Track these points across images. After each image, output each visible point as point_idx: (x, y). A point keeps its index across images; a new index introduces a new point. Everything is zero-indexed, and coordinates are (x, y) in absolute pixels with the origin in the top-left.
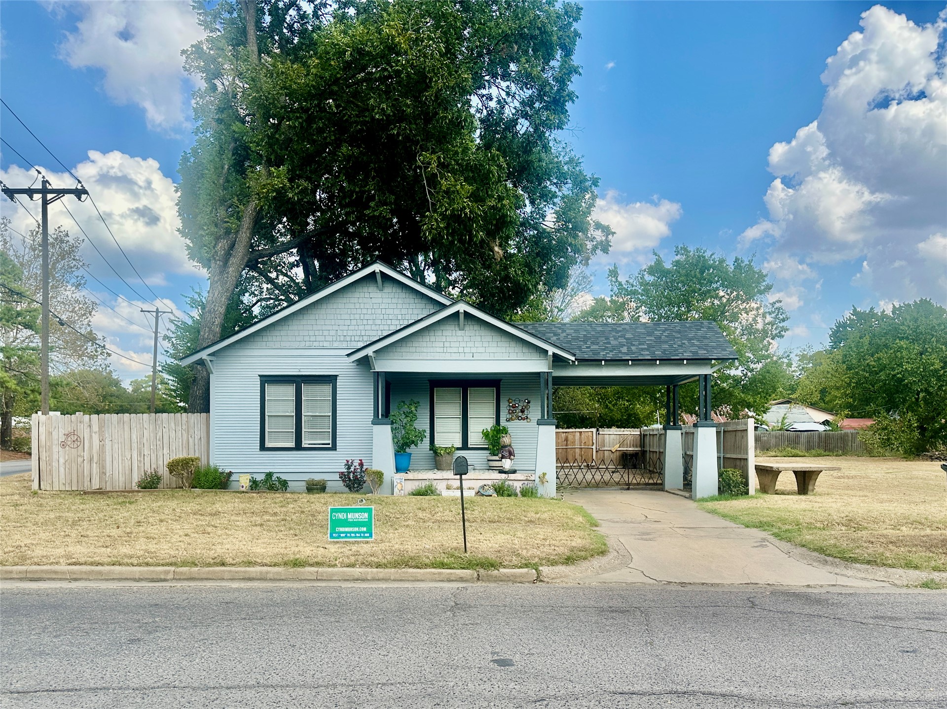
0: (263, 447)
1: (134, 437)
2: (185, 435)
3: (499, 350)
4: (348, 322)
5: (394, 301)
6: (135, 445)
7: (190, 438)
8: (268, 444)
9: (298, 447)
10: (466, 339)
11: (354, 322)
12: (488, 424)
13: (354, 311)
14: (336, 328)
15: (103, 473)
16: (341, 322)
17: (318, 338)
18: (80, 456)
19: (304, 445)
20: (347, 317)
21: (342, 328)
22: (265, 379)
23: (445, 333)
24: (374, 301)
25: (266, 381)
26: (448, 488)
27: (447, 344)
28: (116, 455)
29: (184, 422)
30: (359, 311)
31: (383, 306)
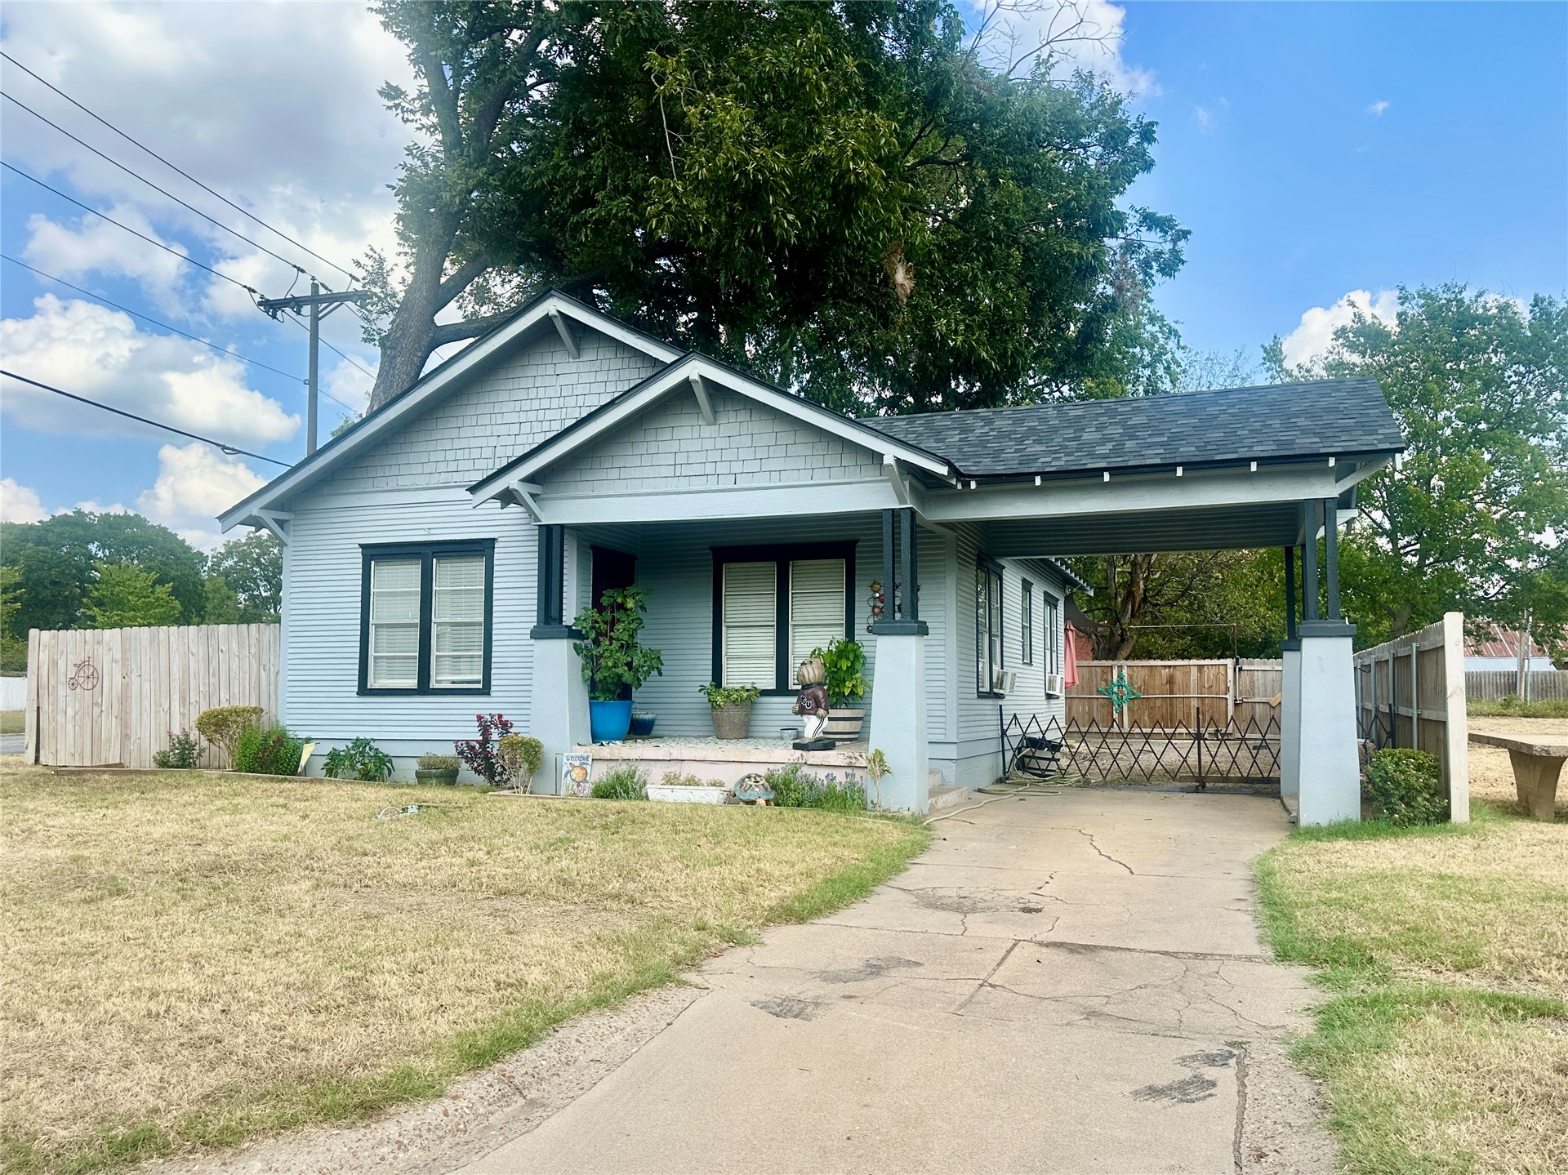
0: (364, 690)
1: (175, 669)
2: (255, 665)
3: (791, 464)
4: (515, 429)
5: (601, 377)
6: (176, 685)
7: (262, 672)
8: (372, 683)
9: (423, 688)
10: (722, 443)
11: (526, 428)
12: (827, 637)
13: (526, 405)
14: (493, 441)
15: (125, 737)
16: (503, 430)
17: (463, 465)
18: (97, 704)
19: (433, 685)
20: (513, 418)
21: (503, 441)
22: (371, 552)
23: (678, 433)
24: (562, 380)
25: (372, 557)
26: (671, 780)
27: (681, 458)
28: (146, 703)
29: (253, 641)
30: (535, 404)
31: (579, 390)
